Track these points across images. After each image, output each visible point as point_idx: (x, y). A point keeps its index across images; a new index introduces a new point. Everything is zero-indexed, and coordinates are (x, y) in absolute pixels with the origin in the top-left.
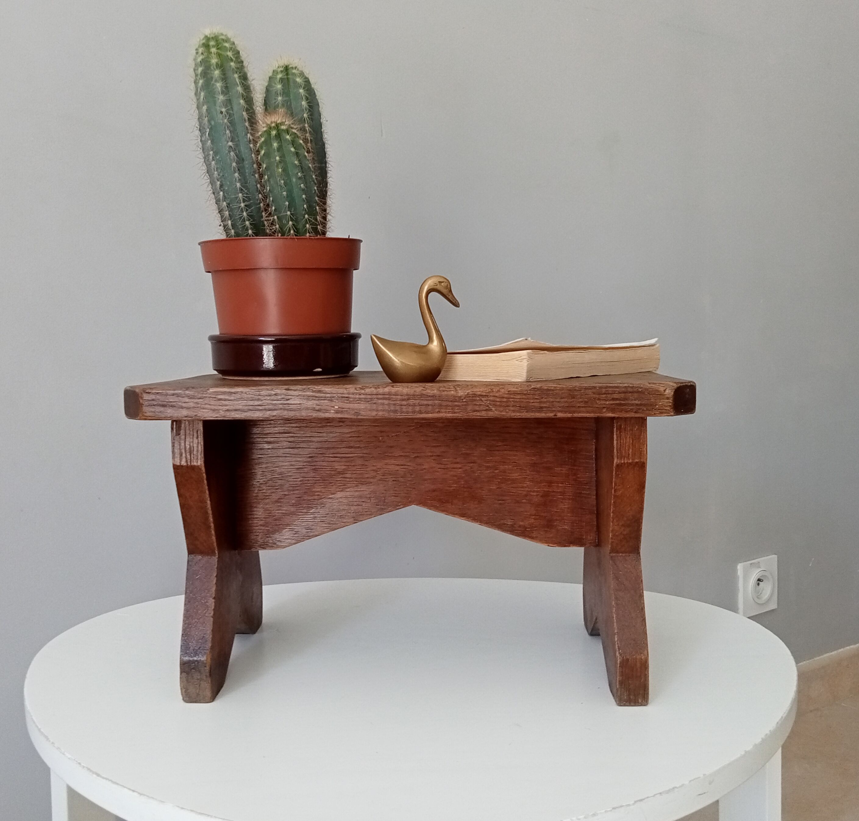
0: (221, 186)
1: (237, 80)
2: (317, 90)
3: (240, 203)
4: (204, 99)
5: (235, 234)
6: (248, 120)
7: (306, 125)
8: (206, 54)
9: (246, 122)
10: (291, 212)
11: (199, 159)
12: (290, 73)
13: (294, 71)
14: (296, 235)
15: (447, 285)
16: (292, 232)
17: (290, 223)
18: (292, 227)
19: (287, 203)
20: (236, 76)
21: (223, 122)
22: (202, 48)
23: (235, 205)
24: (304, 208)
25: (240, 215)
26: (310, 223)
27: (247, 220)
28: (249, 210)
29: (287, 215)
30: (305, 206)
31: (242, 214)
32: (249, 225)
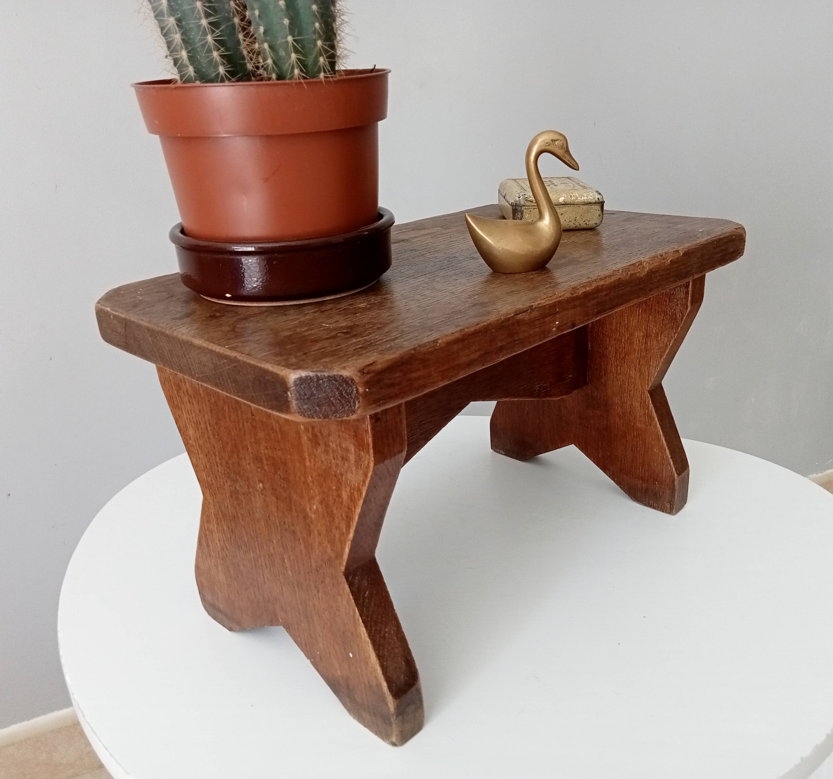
3: (200, 19)
5: (196, 75)
10: (293, 37)
14: (304, 78)
15: (563, 143)
16: (296, 71)
17: (293, 55)
18: (297, 62)
19: (286, 21)
23: (192, 23)
24: (315, 29)
25: (201, 40)
26: (325, 54)
27: (214, 50)
28: (217, 31)
29: (287, 42)
30: (317, 25)
31: (205, 39)
32: (218, 59)
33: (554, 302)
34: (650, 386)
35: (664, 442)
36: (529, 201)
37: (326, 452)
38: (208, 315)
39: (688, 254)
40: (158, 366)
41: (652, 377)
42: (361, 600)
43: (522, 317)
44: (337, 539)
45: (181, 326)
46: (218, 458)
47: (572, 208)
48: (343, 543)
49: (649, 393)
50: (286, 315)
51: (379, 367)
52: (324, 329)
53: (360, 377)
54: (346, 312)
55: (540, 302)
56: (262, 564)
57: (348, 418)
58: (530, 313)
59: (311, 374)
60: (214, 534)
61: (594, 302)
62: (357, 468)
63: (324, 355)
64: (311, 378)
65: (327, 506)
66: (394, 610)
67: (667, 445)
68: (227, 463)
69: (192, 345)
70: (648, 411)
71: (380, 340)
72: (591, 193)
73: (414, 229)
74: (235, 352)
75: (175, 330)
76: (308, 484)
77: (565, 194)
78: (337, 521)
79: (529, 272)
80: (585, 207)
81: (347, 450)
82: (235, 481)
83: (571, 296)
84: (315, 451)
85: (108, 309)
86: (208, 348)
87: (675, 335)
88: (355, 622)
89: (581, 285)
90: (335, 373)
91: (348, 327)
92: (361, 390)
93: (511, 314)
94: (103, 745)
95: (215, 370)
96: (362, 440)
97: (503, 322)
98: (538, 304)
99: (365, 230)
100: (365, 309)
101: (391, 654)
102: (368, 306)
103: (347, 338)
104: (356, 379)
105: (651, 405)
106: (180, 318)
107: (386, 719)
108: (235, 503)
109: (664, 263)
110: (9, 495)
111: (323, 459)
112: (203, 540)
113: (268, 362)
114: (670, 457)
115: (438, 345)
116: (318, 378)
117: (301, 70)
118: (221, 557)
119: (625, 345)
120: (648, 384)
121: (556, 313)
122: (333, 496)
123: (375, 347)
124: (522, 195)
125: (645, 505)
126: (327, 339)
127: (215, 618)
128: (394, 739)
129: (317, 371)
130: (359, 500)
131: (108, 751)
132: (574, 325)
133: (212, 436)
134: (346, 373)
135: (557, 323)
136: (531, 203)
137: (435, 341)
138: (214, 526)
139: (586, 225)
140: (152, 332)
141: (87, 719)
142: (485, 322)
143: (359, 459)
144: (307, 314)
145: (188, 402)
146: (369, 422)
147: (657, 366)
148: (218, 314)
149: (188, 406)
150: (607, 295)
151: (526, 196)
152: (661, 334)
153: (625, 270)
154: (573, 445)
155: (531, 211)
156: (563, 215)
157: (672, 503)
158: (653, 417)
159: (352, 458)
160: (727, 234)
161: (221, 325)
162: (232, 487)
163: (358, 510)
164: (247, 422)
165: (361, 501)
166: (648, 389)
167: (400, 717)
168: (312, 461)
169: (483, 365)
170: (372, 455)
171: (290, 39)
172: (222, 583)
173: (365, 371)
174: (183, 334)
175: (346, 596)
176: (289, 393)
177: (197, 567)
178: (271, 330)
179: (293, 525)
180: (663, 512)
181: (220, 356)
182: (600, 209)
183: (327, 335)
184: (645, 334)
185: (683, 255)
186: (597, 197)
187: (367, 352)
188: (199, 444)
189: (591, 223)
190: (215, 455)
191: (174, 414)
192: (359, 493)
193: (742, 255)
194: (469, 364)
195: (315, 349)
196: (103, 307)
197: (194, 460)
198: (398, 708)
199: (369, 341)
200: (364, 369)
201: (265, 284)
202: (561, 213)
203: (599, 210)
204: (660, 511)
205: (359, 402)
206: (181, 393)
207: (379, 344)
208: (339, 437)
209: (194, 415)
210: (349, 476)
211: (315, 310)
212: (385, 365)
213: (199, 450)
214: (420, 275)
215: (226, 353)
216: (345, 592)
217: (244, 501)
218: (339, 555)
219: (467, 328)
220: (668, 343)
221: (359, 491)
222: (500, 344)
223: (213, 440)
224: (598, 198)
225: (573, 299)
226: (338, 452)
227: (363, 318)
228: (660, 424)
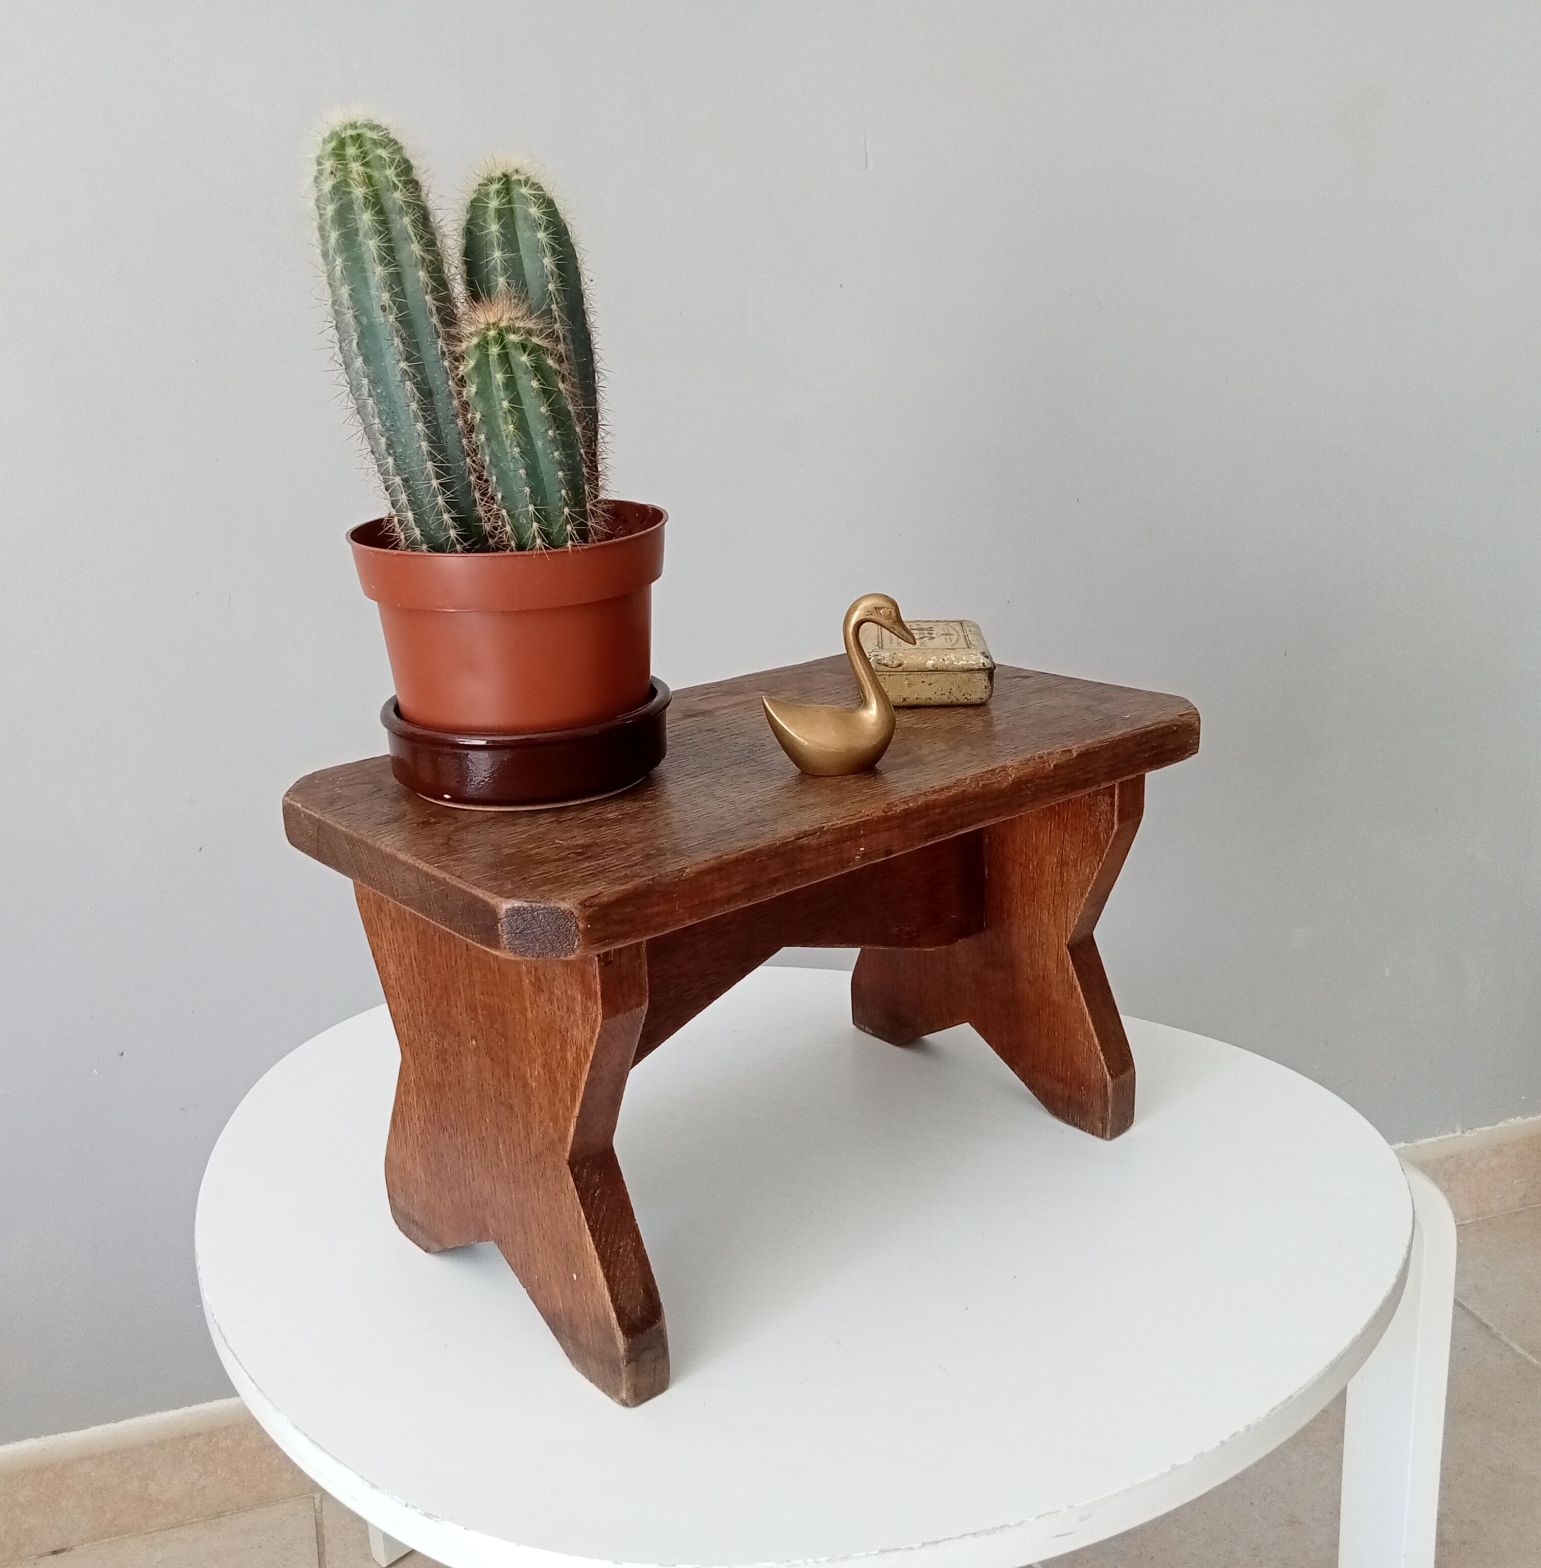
0: (389, 446)
1: (410, 230)
2: (571, 225)
3: (430, 480)
4: (344, 271)
5: (422, 538)
6: (437, 311)
7: (554, 307)
8: (339, 174)
9: (432, 316)
10: (535, 506)
11: (341, 387)
12: (515, 194)
13: (524, 190)
14: (546, 548)
15: (890, 612)
16: (539, 541)
17: (535, 525)
18: (539, 532)
19: (527, 490)
20: (407, 220)
21: (387, 321)
22: (331, 162)
23: (420, 484)
24: (561, 496)
25: (430, 502)
26: (573, 523)
27: (445, 512)
28: (449, 493)
29: (528, 511)
30: (563, 492)
31: (436, 500)
32: (450, 522)
33: (856, 823)
34: (1069, 939)
35: (1091, 1025)
36: (883, 664)
37: (550, 1000)
38: (421, 821)
39: (1086, 755)
40: (355, 881)
41: (1072, 925)
42: (589, 1200)
43: (807, 842)
44: (561, 1116)
45: (385, 835)
46: (423, 1004)
47: (944, 676)
48: (567, 1120)
49: (1068, 948)
50: (514, 825)
51: (605, 899)
52: (556, 848)
53: (581, 910)
54: (590, 824)
55: (836, 822)
56: (471, 1152)
57: (566, 959)
58: (820, 836)
59: (526, 905)
60: (413, 1109)
61: (923, 821)
62: (583, 1021)
63: (546, 882)
64: (524, 908)
65: (550, 1071)
66: (635, 1220)
67: (1096, 1029)
68: (434, 1012)
69: (395, 859)
70: (1068, 975)
71: (616, 866)
72: (972, 655)
73: (726, 693)
74: (443, 872)
75: (378, 839)
76: (529, 1043)
77: (935, 656)
78: (560, 1091)
79: (846, 775)
80: (964, 675)
81: (574, 999)
82: (442, 1037)
83: (883, 814)
84: (538, 999)
85: (299, 805)
86: (414, 866)
87: (1099, 865)
88: (580, 1229)
89: (902, 800)
90: (552, 905)
91: (582, 846)
92: (581, 926)
93: (790, 837)
94: (250, 1377)
95: (421, 892)
96: (590, 986)
97: (778, 848)
98: (833, 825)
99: (628, 718)
100: (616, 821)
101: (625, 1277)
102: (619, 817)
103: (578, 861)
104: (576, 913)
105: (1071, 968)
106: (387, 823)
107: (613, 1365)
108: (442, 1066)
109: (1043, 768)
110: (122, 1054)
111: (547, 1010)
112: (399, 1119)
113: (479, 887)
114: (1099, 1048)
115: (685, 875)
116: (533, 911)
117: (543, 540)
118: (420, 1144)
119: (1033, 875)
120: (1066, 937)
121: (860, 837)
122: (557, 1057)
123: (607, 874)
124: (874, 656)
125: (1068, 1122)
126: (556, 860)
127: (408, 1235)
128: (624, 1395)
129: (532, 902)
130: (586, 1063)
131: (256, 1384)
132: (889, 852)
133: (416, 974)
134: (564, 906)
135: (862, 849)
136: (885, 667)
137: (682, 870)
138: (413, 1099)
139: (966, 700)
140: (350, 839)
141: (229, 1345)
142: (752, 847)
143: (586, 1009)
144: (541, 824)
145: (390, 927)
146: (597, 964)
147: (1077, 908)
148: (433, 820)
149: (390, 934)
150: (941, 813)
151: (879, 658)
152: (1081, 862)
153: (976, 779)
154: (967, 1024)
155: (885, 679)
156: (931, 686)
157: (1104, 1121)
158: (1075, 987)
159: (578, 1009)
160: (1162, 725)
161: (434, 836)
162: (439, 1044)
163: (585, 1077)
164: (461, 959)
165: (589, 1065)
166: (1067, 943)
167: (633, 1364)
168: (534, 1012)
169: (750, 901)
170: (600, 1007)
171: (531, 508)
172: (419, 1181)
173: (587, 903)
174: (386, 845)
175: (571, 1192)
176: (499, 925)
177: (388, 1159)
178: (492, 845)
179: (510, 1097)
180: (1093, 1134)
181: (427, 875)
182: (986, 678)
183: (556, 855)
184: (1060, 860)
185: (1076, 756)
186: (982, 661)
187: (595, 881)
188: (400, 986)
189: (975, 698)
190: (420, 1001)
191: (371, 943)
192: (586, 1055)
193: (1196, 753)
194: (729, 900)
195: (538, 873)
196: (293, 803)
197: (393, 1006)
198: (629, 1350)
199: (602, 867)
200: (586, 901)
201: (493, 785)
202: (929, 683)
203: (985, 680)
204: (1089, 1133)
205: (579, 940)
206: (382, 916)
207: (613, 871)
208: (564, 982)
209: (396, 946)
210: (575, 1032)
211: (553, 819)
212: (612, 899)
213: (400, 993)
214: (704, 772)
215: (434, 873)
216: (569, 1188)
217: (452, 1063)
218: (563, 1138)
219: (726, 855)
220: (1091, 876)
221: (586, 1052)
222: (774, 875)
223: (418, 980)
224: (983, 664)
225: (886, 819)
226: (563, 1002)
227: (606, 834)
228: (1085, 997)
